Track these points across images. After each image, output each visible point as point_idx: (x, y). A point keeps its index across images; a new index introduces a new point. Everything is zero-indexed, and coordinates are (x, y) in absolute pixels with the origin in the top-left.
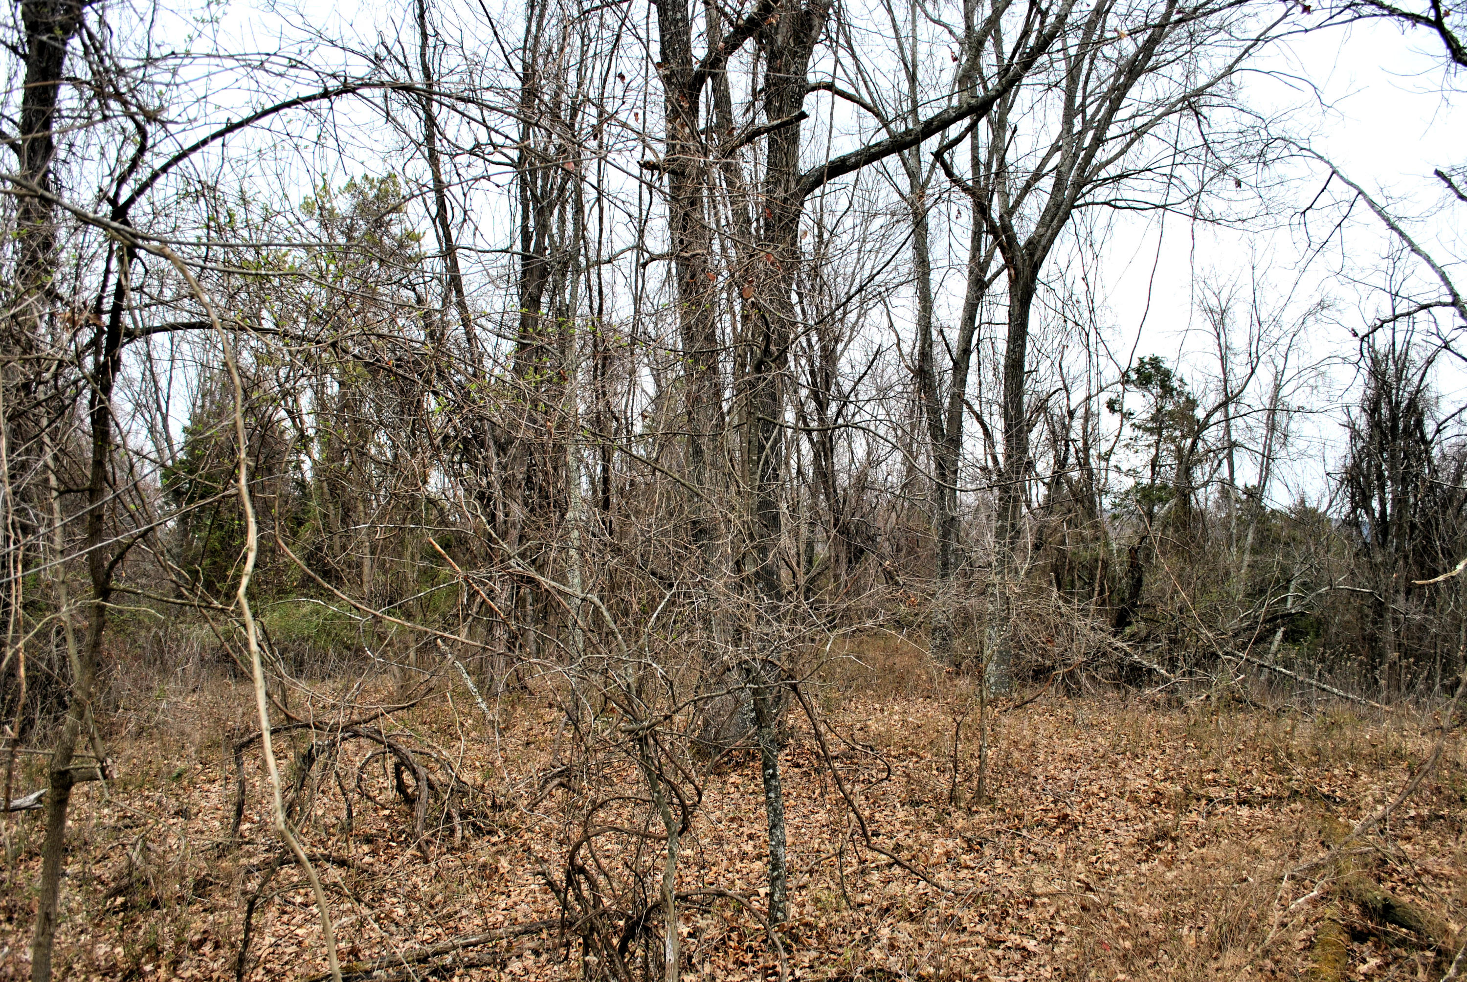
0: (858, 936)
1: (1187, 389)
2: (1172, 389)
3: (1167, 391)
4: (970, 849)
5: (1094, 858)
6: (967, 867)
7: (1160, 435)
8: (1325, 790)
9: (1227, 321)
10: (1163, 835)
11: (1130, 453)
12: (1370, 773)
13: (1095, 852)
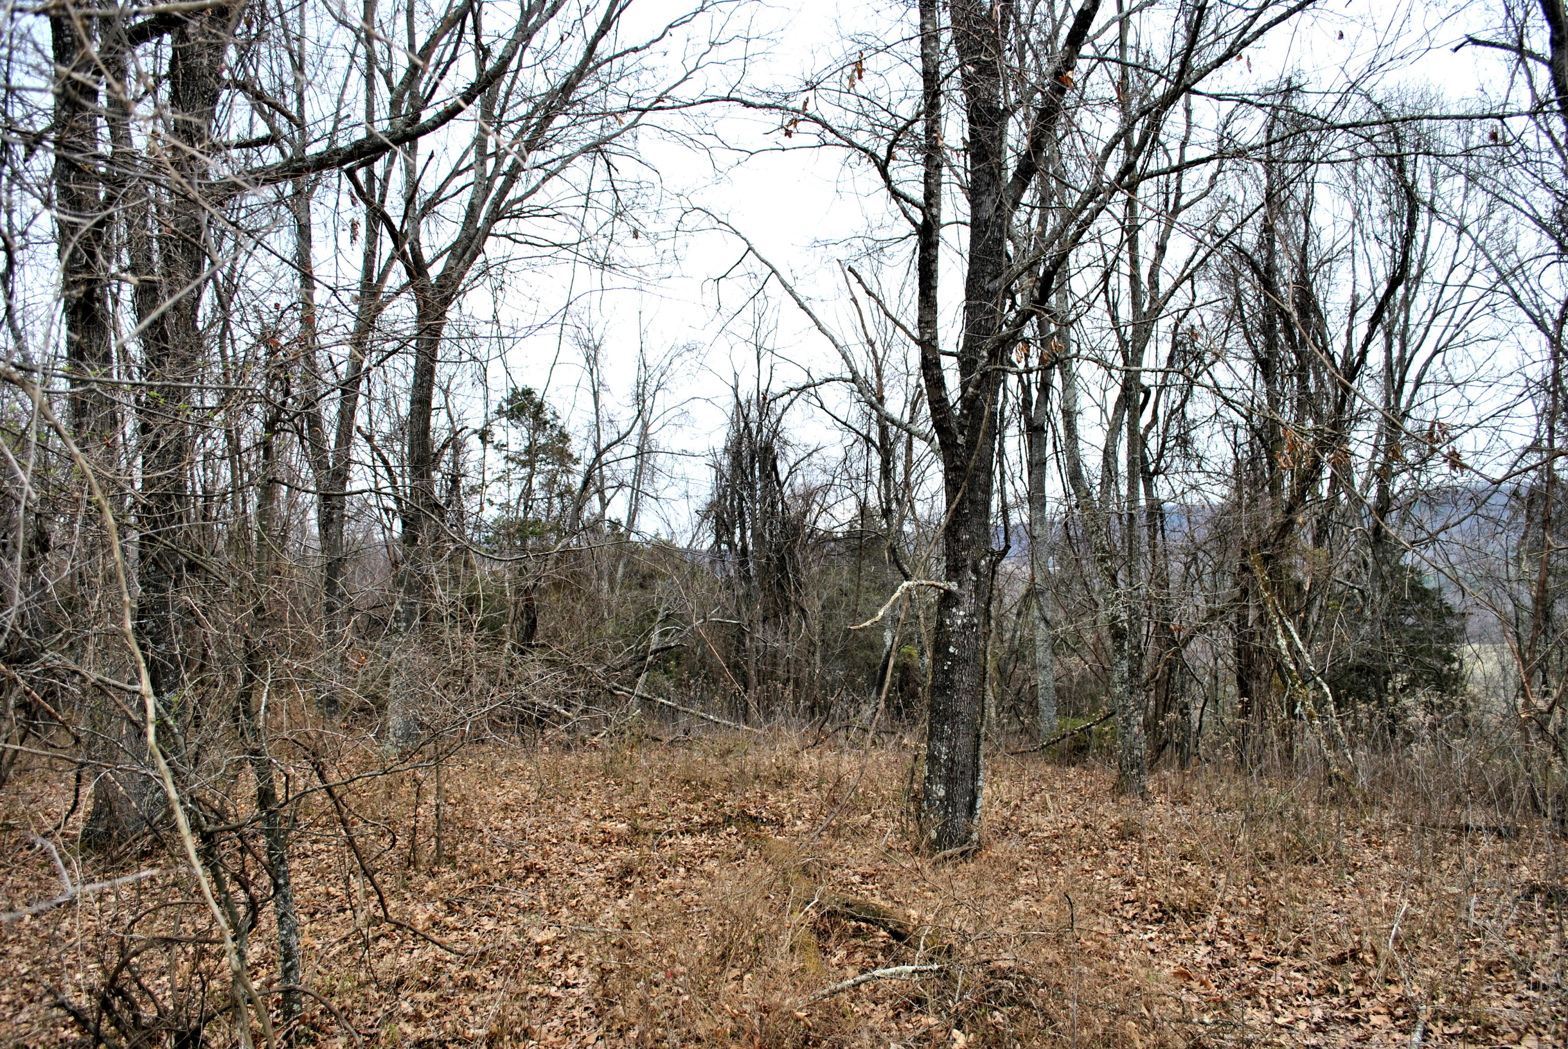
0: (380, 1014)
1: (560, 423)
2: (546, 422)
3: (540, 424)
4: (451, 912)
5: (574, 902)
6: (455, 929)
7: (533, 468)
8: (753, 812)
9: (599, 357)
10: (628, 871)
11: (503, 486)
12: (774, 793)
13: (573, 896)
